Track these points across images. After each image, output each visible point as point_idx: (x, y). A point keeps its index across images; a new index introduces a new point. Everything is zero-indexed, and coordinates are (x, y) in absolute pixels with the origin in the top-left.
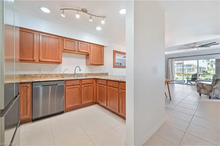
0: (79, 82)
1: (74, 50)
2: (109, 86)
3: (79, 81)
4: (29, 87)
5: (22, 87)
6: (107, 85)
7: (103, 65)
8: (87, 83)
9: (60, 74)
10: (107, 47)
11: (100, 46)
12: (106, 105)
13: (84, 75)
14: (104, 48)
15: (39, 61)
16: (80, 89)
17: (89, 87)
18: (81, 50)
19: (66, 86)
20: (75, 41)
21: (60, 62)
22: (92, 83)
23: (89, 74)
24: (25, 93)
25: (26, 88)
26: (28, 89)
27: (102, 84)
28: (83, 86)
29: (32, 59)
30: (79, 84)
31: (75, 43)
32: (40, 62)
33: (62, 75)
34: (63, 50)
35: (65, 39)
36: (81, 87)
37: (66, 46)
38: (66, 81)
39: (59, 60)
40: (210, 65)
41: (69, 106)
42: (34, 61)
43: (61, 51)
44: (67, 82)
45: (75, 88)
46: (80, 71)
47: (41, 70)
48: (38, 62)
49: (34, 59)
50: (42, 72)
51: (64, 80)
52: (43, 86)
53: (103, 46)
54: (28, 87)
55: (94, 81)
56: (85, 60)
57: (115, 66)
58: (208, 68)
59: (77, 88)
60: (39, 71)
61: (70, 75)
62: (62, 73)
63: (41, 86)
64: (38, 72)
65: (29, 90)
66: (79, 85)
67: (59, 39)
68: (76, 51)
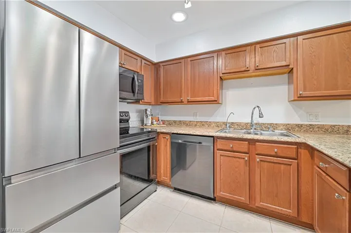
0: (246, 146)
1: (243, 69)
3: (248, 143)
4: (169, 140)
5: (162, 138)
8: (272, 154)
9: (224, 123)
15: (188, 102)
18: (262, 66)
19: (217, 150)
21: (216, 101)
22: (294, 156)
29: (178, 100)
30: (246, 150)
31: (248, 51)
34: (222, 75)
35: (224, 53)
36: (253, 160)
38: (217, 138)
39: (213, 97)
42: (182, 102)
45: (238, 160)
46: (260, 117)
48: (186, 103)
50: (198, 117)
51: (212, 136)
54: (167, 139)
59: (242, 160)
61: (242, 125)
64: (193, 117)
66: (247, 153)
67: (213, 57)
68: (249, 72)
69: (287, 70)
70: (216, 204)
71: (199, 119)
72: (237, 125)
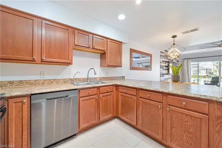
0: (96, 91)
1: (87, 46)
2: (140, 97)
3: (96, 89)
4: (26, 104)
5: (14, 104)
6: (138, 96)
7: (121, 66)
8: (106, 91)
9: (69, 79)
10: (127, 43)
11: (118, 43)
12: (135, 124)
13: (98, 79)
14: (123, 45)
15: (42, 61)
16: (98, 101)
17: (109, 96)
18: (96, 47)
19: (80, 98)
20: (90, 35)
21: (70, 63)
22: (112, 91)
23: (104, 78)
24: (19, 112)
25: (21, 104)
26: (23, 106)
27: (127, 93)
28: (101, 95)
30: (96, 93)
31: (90, 36)
32: (43, 63)
33: (72, 81)
34: (74, 46)
35: (76, 31)
36: (99, 97)
37: (78, 41)
38: (79, 90)
39: (68, 60)
40: (215, 66)
41: (83, 126)
42: (33, 61)
43: (71, 47)
44: (81, 91)
45: (92, 100)
47: (44, 74)
49: (34, 59)
50: (45, 76)
51: (77, 89)
52: (47, 99)
53: (121, 43)
54: (24, 102)
55: (114, 88)
56: (100, 60)
57: (132, 68)
58: (214, 69)
59: (94, 100)
60: (41, 75)
61: (81, 79)
62: (72, 77)
63: (45, 100)
65: (26, 108)
66: (96, 95)
67: (68, 30)
68: (90, 49)
69: (102, 52)
70: (78, 136)
71: (47, 77)
72: (79, 80)
